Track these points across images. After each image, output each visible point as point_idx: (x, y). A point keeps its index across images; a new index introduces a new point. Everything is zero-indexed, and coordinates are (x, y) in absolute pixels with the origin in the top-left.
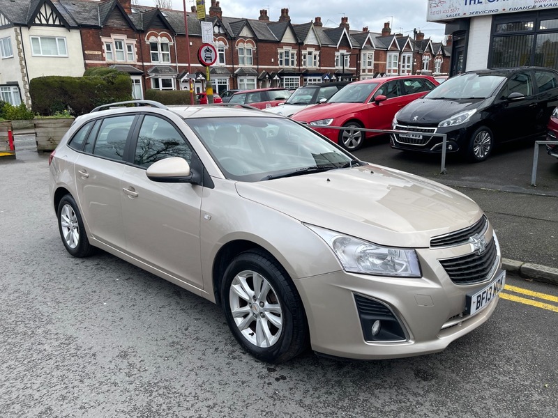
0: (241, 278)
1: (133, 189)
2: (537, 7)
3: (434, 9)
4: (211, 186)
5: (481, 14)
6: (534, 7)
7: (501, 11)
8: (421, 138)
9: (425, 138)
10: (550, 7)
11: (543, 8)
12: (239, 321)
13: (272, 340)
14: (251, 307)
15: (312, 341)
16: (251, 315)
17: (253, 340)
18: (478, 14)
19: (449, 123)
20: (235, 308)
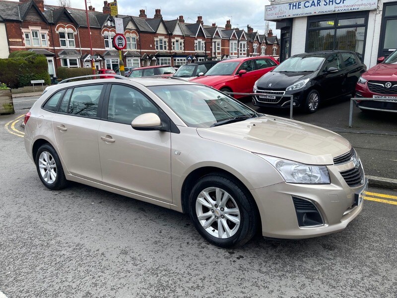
0: (205, 193)
1: (109, 136)
2: (336, 11)
3: (269, 12)
4: (178, 132)
5: (300, 16)
6: (334, 11)
7: (313, 14)
8: (275, 98)
9: (278, 98)
10: (345, 11)
11: (340, 12)
12: (203, 223)
13: (232, 233)
14: (213, 212)
15: (263, 230)
16: (213, 217)
17: (215, 234)
18: (298, 16)
19: (292, 88)
20: (200, 214)
